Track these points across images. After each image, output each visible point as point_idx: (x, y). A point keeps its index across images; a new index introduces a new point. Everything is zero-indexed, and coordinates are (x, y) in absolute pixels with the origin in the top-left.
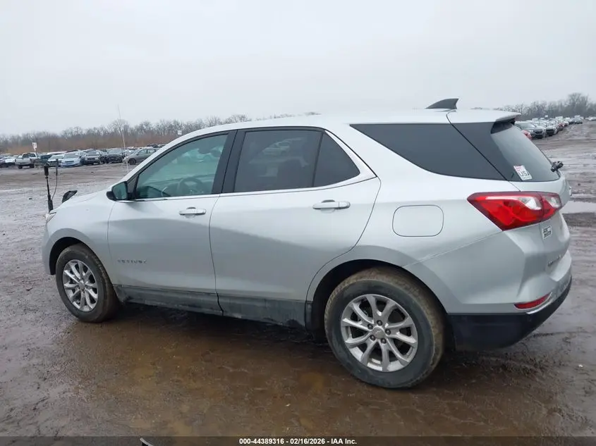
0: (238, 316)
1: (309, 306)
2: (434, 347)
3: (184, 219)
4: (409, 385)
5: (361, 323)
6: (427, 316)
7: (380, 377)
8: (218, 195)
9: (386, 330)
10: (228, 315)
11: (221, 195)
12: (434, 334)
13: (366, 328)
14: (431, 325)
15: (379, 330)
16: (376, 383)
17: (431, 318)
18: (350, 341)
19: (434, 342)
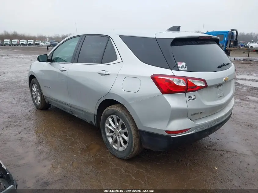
0: (76, 116)
1: (96, 117)
2: (133, 144)
3: (61, 72)
4: (125, 158)
5: (112, 127)
6: (132, 129)
7: (116, 152)
8: (72, 63)
9: (120, 132)
10: (74, 115)
11: (73, 63)
12: (133, 138)
13: (113, 130)
14: (133, 133)
15: (117, 131)
16: (114, 154)
17: (133, 130)
18: (108, 134)
19: (134, 141)
